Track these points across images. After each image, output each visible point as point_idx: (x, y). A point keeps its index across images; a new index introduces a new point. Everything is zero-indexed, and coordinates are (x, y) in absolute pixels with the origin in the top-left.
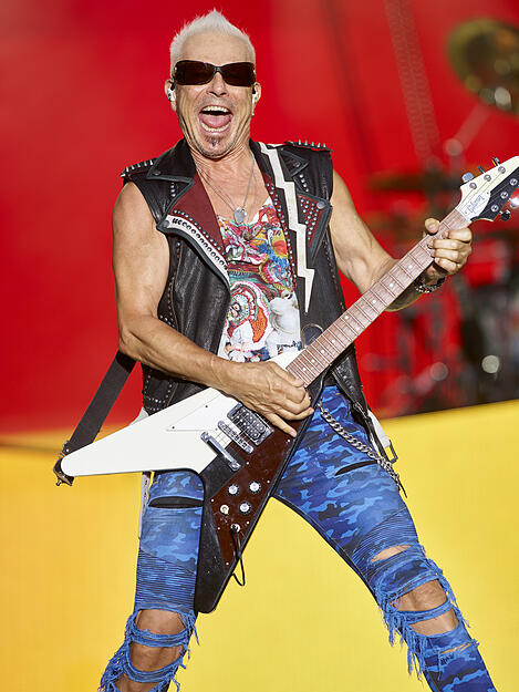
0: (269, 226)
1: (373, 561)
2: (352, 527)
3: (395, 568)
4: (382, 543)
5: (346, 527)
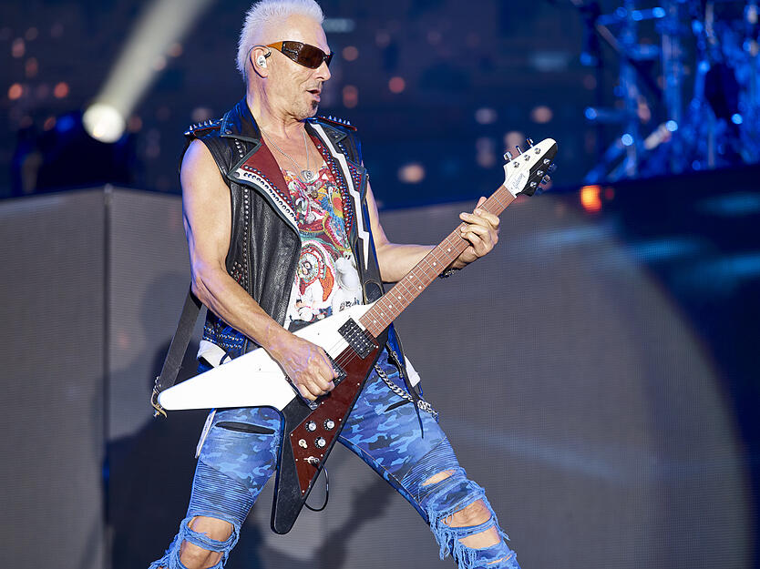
0: (329, 183)
2: (402, 456)
3: (446, 491)
4: (432, 469)
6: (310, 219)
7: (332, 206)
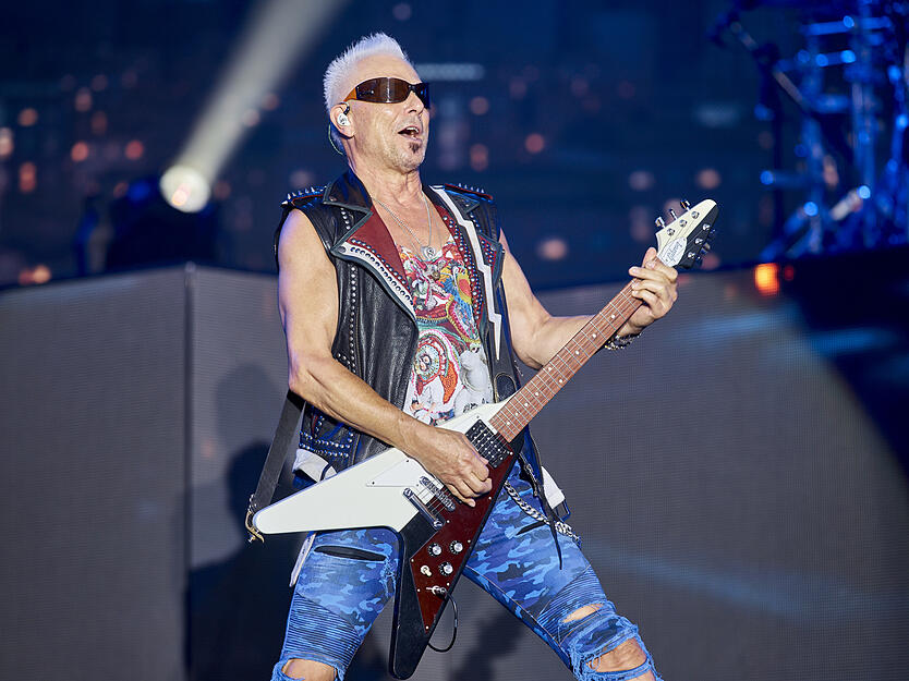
0: (454, 262)
1: (565, 621)
2: (538, 587)
3: (591, 629)
4: (575, 602)
5: (531, 587)
6: (430, 305)
7: (457, 288)
